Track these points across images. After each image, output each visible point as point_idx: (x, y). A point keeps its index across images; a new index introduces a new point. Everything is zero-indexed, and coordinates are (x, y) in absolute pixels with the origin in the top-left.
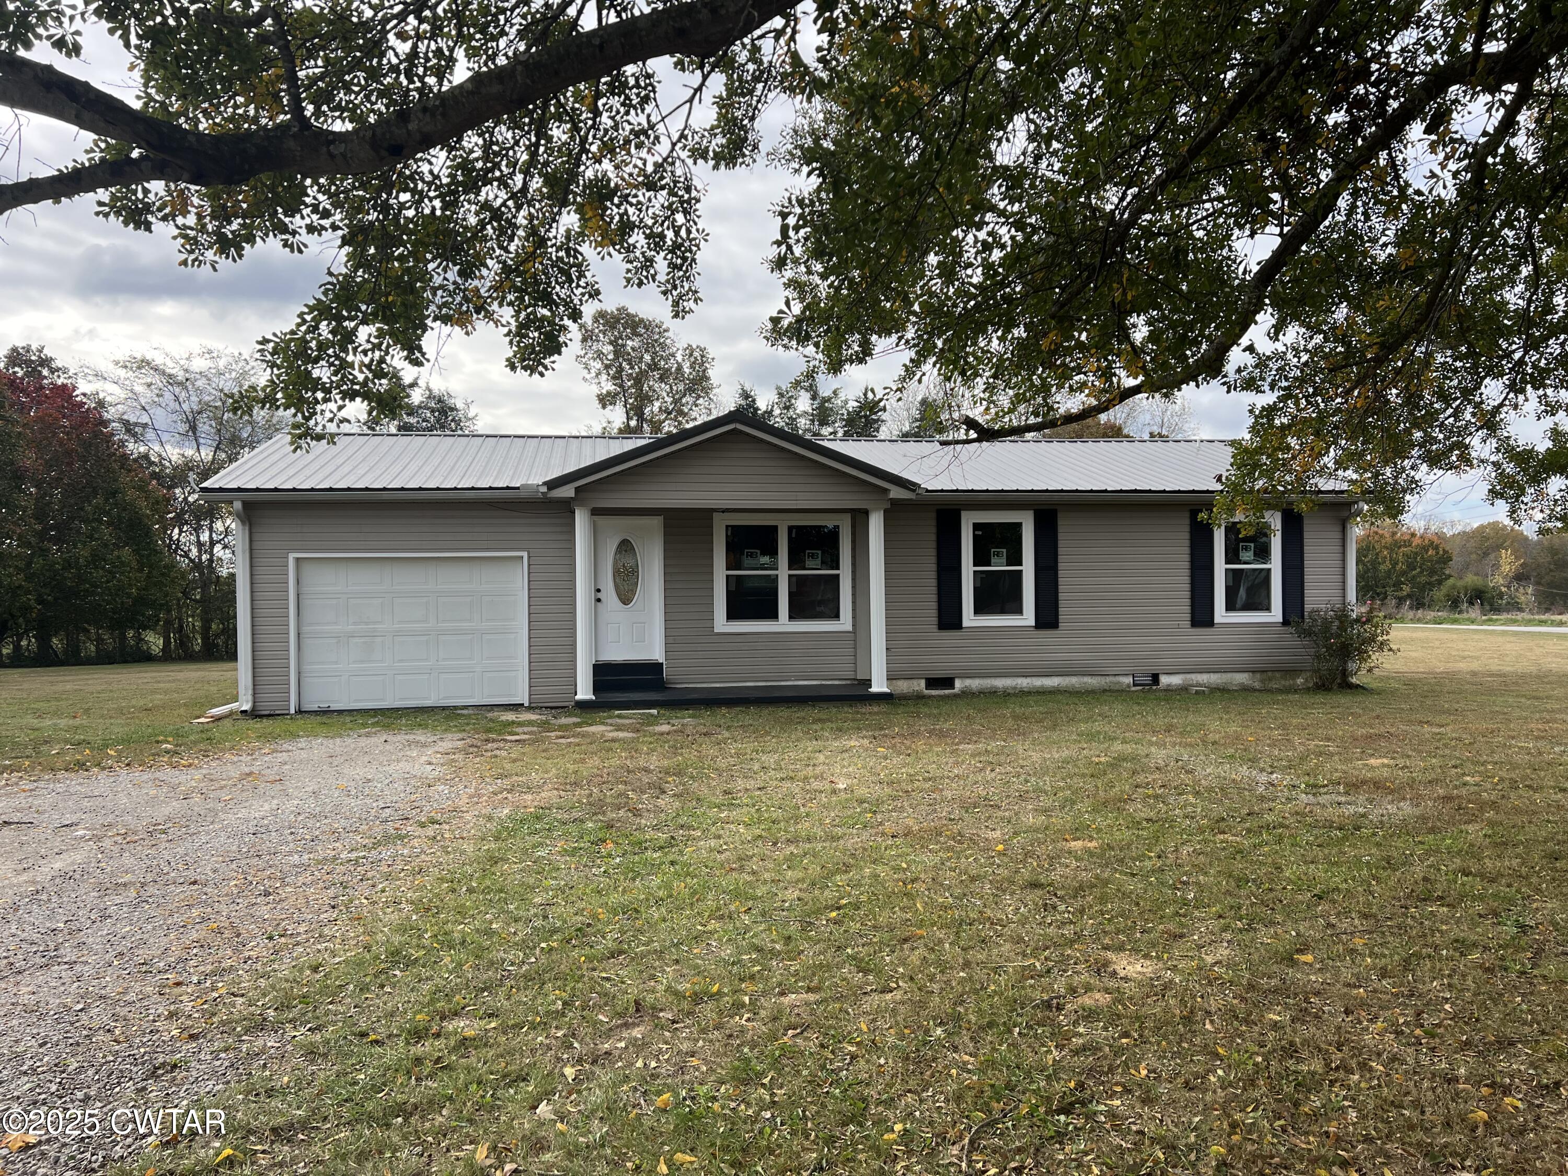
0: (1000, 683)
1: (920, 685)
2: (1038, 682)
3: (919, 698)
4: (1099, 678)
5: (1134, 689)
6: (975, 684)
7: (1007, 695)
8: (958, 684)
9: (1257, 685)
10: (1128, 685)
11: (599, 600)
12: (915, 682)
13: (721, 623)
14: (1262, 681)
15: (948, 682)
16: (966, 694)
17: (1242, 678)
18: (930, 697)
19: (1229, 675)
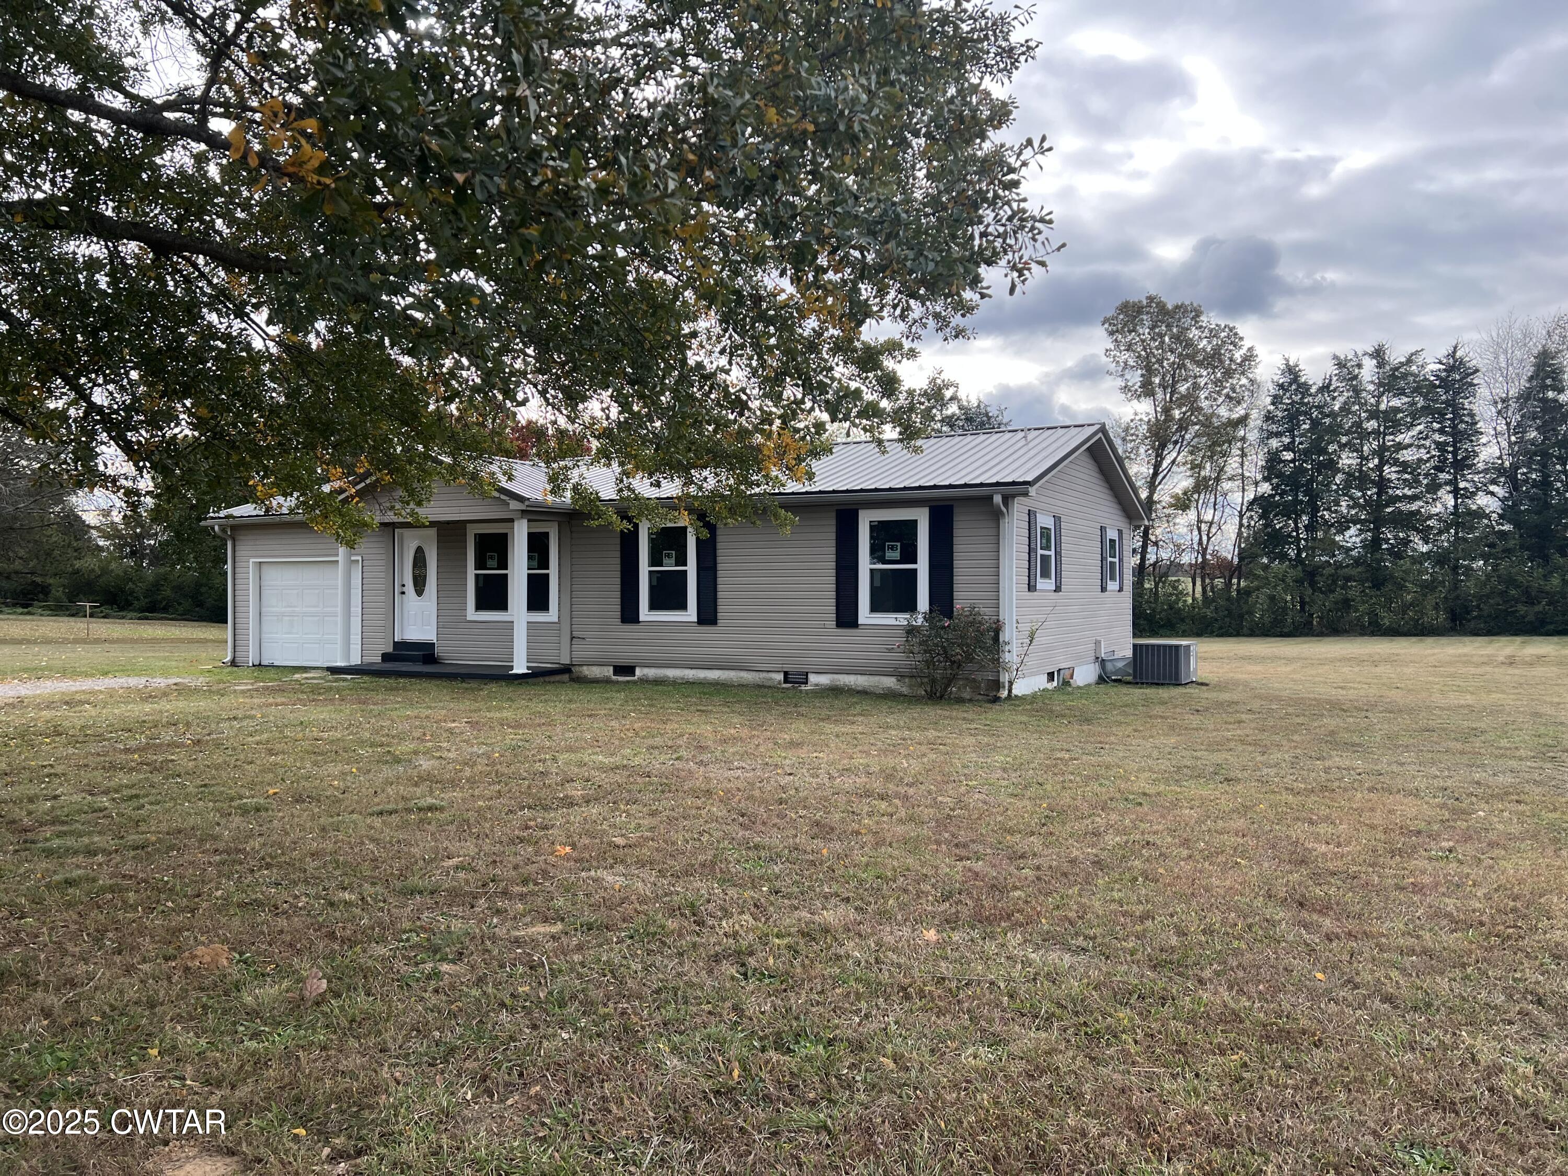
0: (671, 673)
1: (609, 671)
2: (702, 674)
3: (607, 681)
4: (754, 674)
5: (785, 686)
6: (651, 673)
7: (675, 684)
8: (638, 672)
9: (905, 690)
10: (779, 683)
11: (403, 593)
12: (606, 668)
13: (472, 614)
14: (910, 686)
15: (628, 670)
16: (644, 681)
17: (889, 682)
18: (618, 682)
19: (877, 678)
